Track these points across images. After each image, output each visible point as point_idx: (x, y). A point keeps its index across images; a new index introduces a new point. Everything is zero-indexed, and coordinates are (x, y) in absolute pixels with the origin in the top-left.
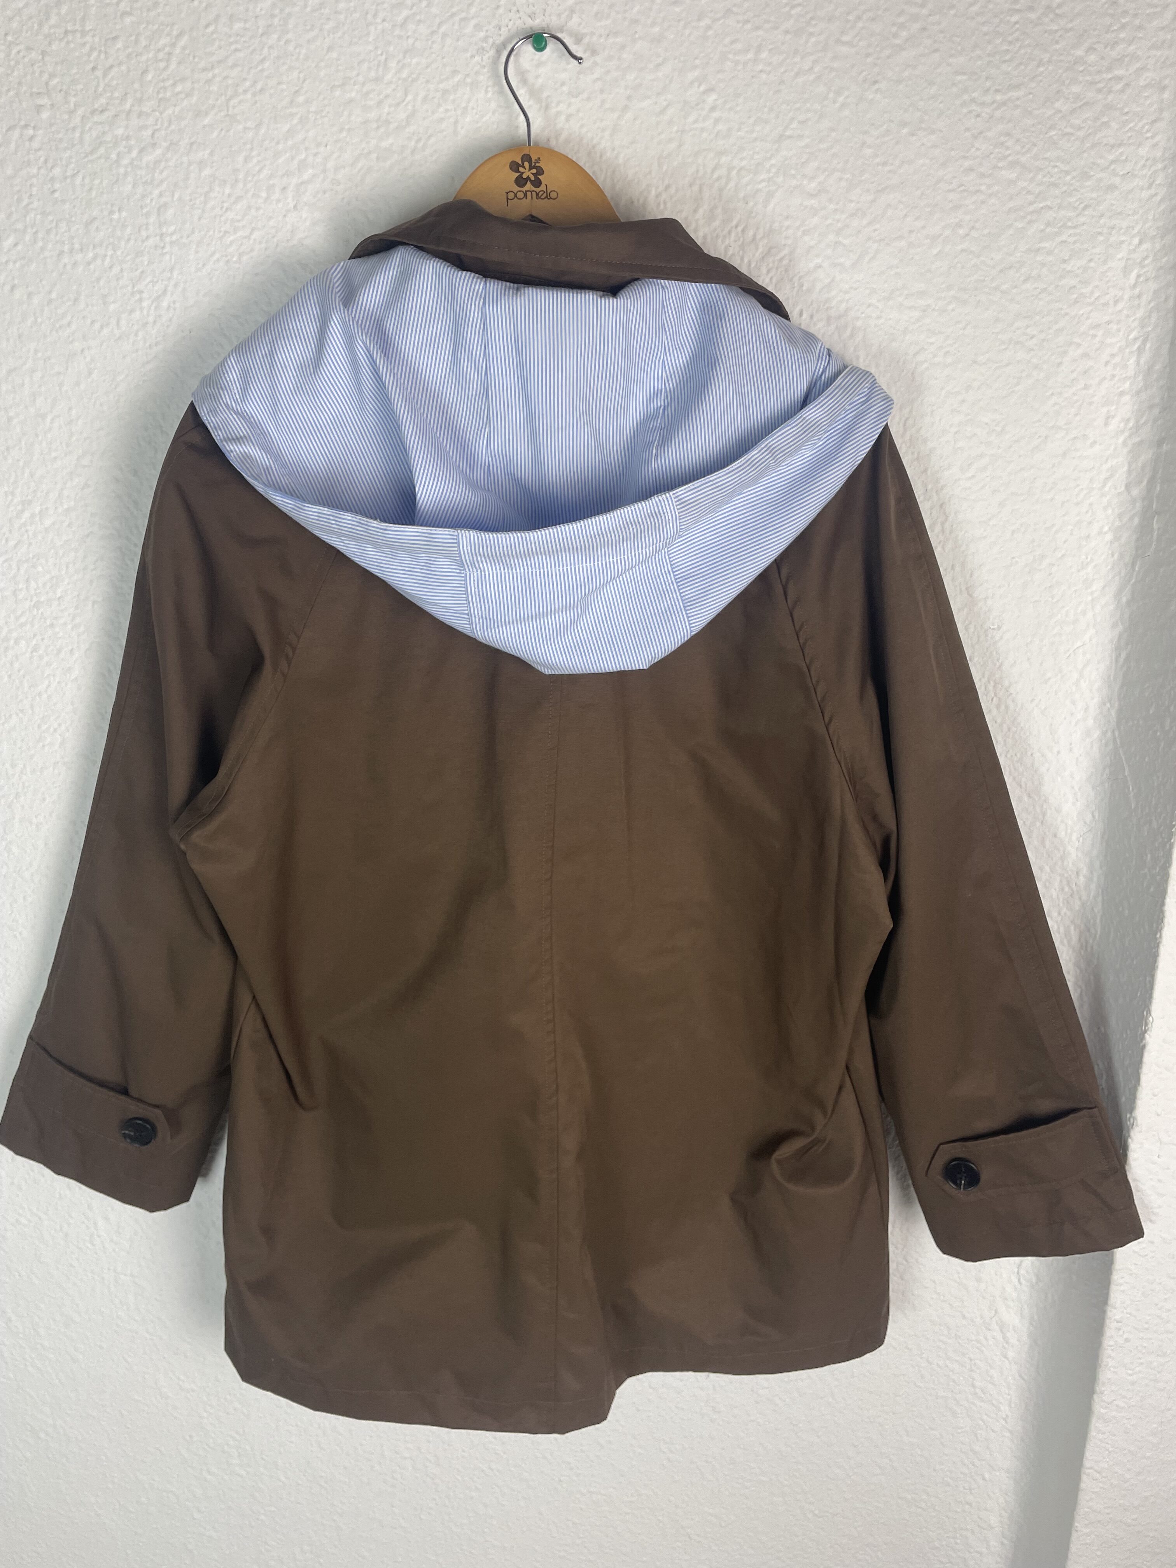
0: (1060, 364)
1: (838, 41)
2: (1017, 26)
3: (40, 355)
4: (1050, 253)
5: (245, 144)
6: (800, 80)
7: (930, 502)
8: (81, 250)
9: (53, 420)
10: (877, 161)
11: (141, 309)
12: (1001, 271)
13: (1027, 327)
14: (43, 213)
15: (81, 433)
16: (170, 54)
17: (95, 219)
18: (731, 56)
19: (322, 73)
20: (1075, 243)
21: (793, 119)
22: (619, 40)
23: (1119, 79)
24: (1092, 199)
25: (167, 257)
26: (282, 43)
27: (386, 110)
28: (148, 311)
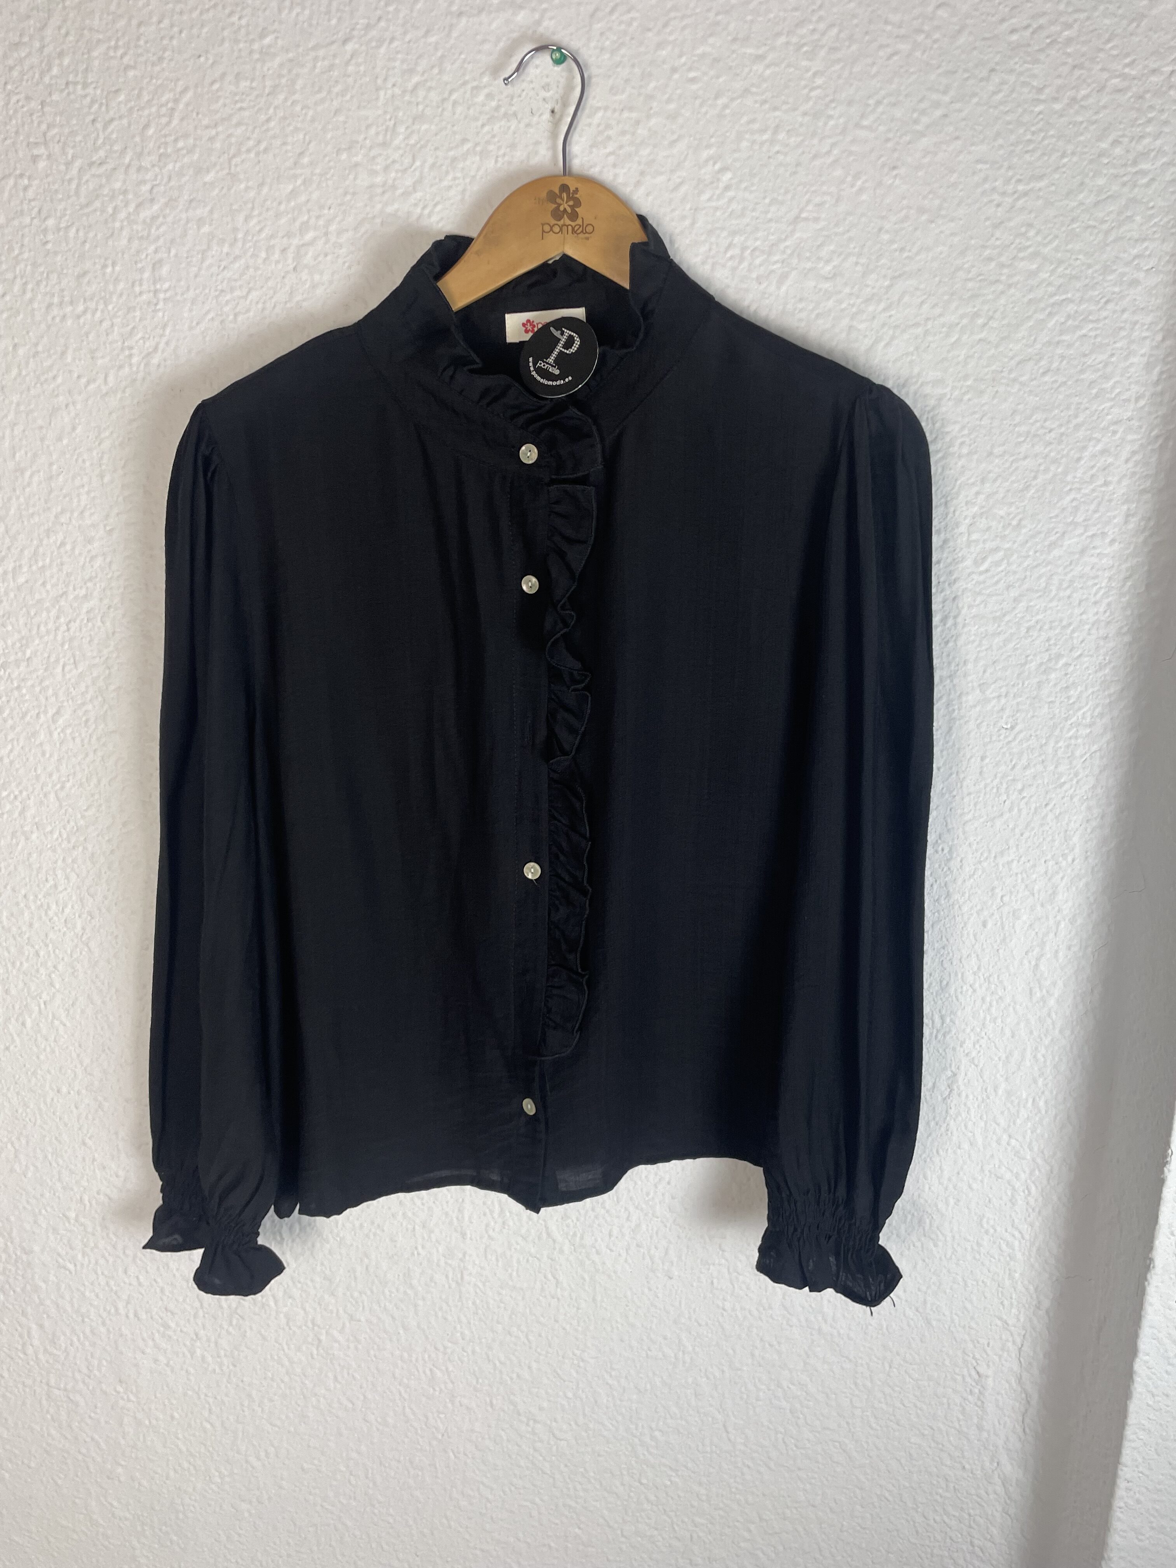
0: (1079, 460)
1: (857, 125)
2: (1041, 116)
3: (22, 408)
4: (1069, 346)
5: (245, 203)
6: (817, 163)
7: (943, 594)
8: (71, 303)
9: (31, 477)
10: (895, 246)
11: (131, 365)
12: (1019, 363)
13: (1046, 420)
14: (35, 265)
15: (61, 490)
16: (173, 109)
17: (85, 273)
18: (747, 136)
19: (329, 136)
20: (1096, 337)
21: (808, 202)
22: (634, 115)
23: (1143, 173)
24: (1114, 293)
25: (160, 314)
26: (289, 103)
27: (393, 175)
28: (138, 368)
